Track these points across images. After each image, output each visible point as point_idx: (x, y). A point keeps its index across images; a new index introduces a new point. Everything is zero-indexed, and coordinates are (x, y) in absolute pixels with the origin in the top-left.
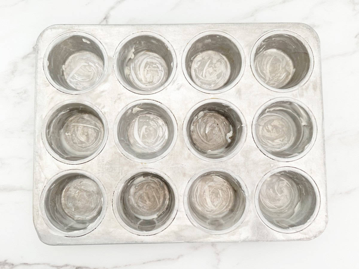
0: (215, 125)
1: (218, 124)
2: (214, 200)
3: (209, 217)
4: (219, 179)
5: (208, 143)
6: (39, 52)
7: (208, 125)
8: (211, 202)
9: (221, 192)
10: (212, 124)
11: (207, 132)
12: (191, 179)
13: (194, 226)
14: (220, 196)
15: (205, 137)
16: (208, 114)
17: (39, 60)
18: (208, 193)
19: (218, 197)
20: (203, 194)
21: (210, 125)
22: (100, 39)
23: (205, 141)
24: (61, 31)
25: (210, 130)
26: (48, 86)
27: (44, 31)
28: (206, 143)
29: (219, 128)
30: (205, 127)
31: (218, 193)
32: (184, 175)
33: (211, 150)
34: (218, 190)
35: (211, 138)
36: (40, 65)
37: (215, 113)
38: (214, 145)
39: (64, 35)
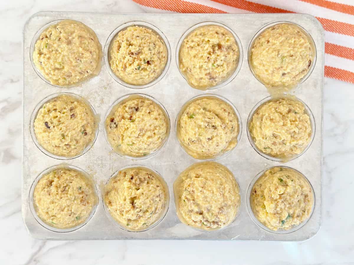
6: (26, 41)
17: (25, 50)
27: (30, 19)
36: (27, 55)
39: (51, 23)
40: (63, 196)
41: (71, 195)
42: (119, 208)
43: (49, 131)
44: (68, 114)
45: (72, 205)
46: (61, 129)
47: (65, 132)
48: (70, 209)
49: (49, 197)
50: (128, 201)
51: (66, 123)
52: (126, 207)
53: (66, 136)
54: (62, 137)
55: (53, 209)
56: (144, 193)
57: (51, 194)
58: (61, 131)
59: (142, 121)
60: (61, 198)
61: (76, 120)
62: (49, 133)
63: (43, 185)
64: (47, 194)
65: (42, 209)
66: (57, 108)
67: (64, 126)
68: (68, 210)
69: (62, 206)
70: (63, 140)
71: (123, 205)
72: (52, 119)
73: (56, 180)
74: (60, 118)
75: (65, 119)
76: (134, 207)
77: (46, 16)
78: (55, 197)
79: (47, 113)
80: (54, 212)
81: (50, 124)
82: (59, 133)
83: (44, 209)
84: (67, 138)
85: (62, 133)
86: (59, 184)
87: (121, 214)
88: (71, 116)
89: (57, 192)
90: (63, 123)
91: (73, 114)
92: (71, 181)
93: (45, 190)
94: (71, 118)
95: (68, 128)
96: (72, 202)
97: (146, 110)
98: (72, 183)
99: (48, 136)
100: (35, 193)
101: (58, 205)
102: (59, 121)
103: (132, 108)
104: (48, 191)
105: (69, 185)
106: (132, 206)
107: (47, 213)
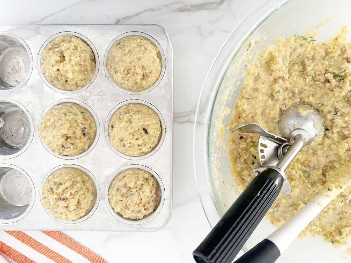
0: (15, 135)
1: (12, 135)
2: (16, 64)
3: (21, 48)
4: (11, 83)
5: (22, 118)
6: (169, 205)
7: (22, 135)
8: (19, 62)
9: (10, 70)
10: (18, 135)
11: (23, 128)
12: (26, 83)
13: (23, 40)
14: (11, 68)
15: (25, 123)
16: (21, 146)
17: (169, 197)
18: (22, 70)
19: (13, 66)
20: (26, 69)
21: (20, 134)
22: (112, 217)
23: (24, 119)
24: (149, 226)
25: (20, 130)
26: (160, 173)
27: (165, 225)
28: (24, 118)
29: (11, 132)
30: (24, 133)
31: (13, 70)
32: (32, 87)
33: (19, 111)
34: (12, 73)
35: (19, 123)
36: (168, 193)
37: (14, 147)
38: (16, 116)
39: (146, 222)
40: (129, 64)
41: (122, 65)
42: (78, 53)
43: (144, 126)
44: (126, 142)
45: (121, 56)
46: (132, 128)
47: (128, 125)
48: (123, 51)
49: (143, 64)
50: (67, 58)
51: (127, 134)
52: (69, 53)
53: (127, 122)
54: (131, 120)
55: (139, 52)
56: (52, 66)
57: (142, 67)
58: (132, 126)
59: (54, 135)
60: (131, 62)
61: (119, 137)
62: (144, 124)
63: (152, 76)
64: (146, 67)
65: (151, 52)
66: (137, 148)
67: (129, 131)
68: (125, 51)
69: (130, 55)
70: (130, 117)
71: (72, 56)
72: (140, 138)
73: (139, 81)
74: (133, 139)
75: (128, 138)
76: (62, 53)
77: (151, 228)
78: (137, 63)
79: (146, 143)
80: (138, 49)
81: (143, 132)
82: (135, 124)
83: (149, 53)
84: (127, 120)
85: (131, 124)
86: (135, 76)
87: (77, 48)
88: (123, 141)
89: (135, 68)
90: (130, 134)
91: (121, 142)
92: (123, 78)
93: (149, 71)
94: (123, 139)
95: (126, 129)
96: (121, 58)
97: (53, 146)
98: (122, 77)
99: (144, 121)
100: (159, 68)
101: (134, 55)
102: (133, 135)
103: (68, 148)
104: (145, 69)
105: (124, 75)
106: (64, 54)
107: (146, 49)
